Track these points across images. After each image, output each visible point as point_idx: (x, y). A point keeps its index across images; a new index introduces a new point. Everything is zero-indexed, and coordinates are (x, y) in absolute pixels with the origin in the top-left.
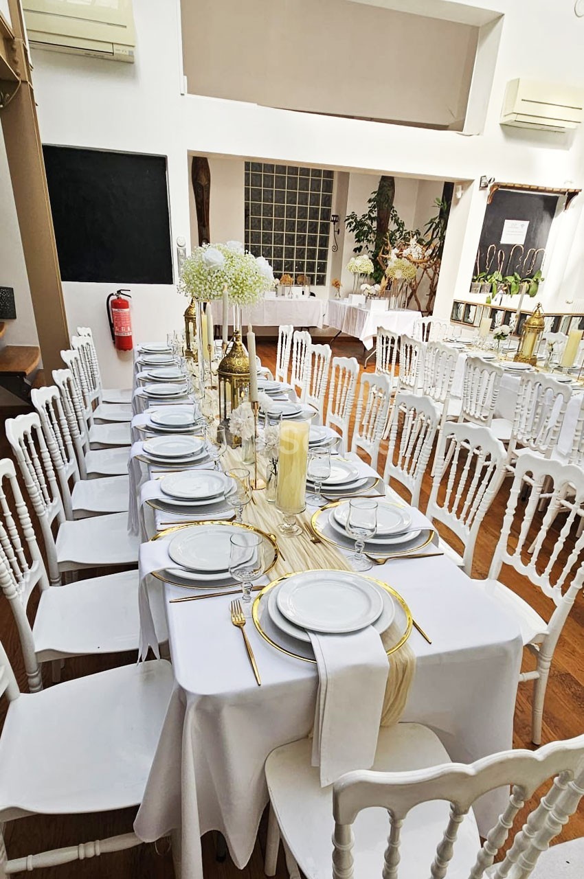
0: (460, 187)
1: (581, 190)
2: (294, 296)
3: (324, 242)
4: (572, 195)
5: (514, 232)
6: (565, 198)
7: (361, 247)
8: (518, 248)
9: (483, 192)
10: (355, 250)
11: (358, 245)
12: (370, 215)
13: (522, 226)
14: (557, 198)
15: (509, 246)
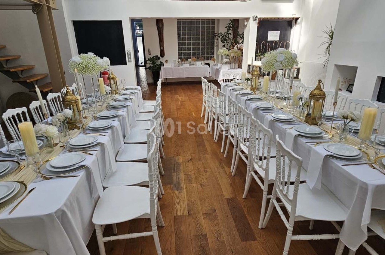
0: (246, 21)
1: (300, 17)
2: (197, 65)
3: (213, 44)
4: (297, 19)
5: (273, 36)
6: (294, 21)
7: (225, 45)
8: (276, 42)
9: (255, 22)
10: (223, 46)
11: (223, 44)
12: (227, 33)
13: (277, 33)
14: (292, 21)
15: (272, 42)
